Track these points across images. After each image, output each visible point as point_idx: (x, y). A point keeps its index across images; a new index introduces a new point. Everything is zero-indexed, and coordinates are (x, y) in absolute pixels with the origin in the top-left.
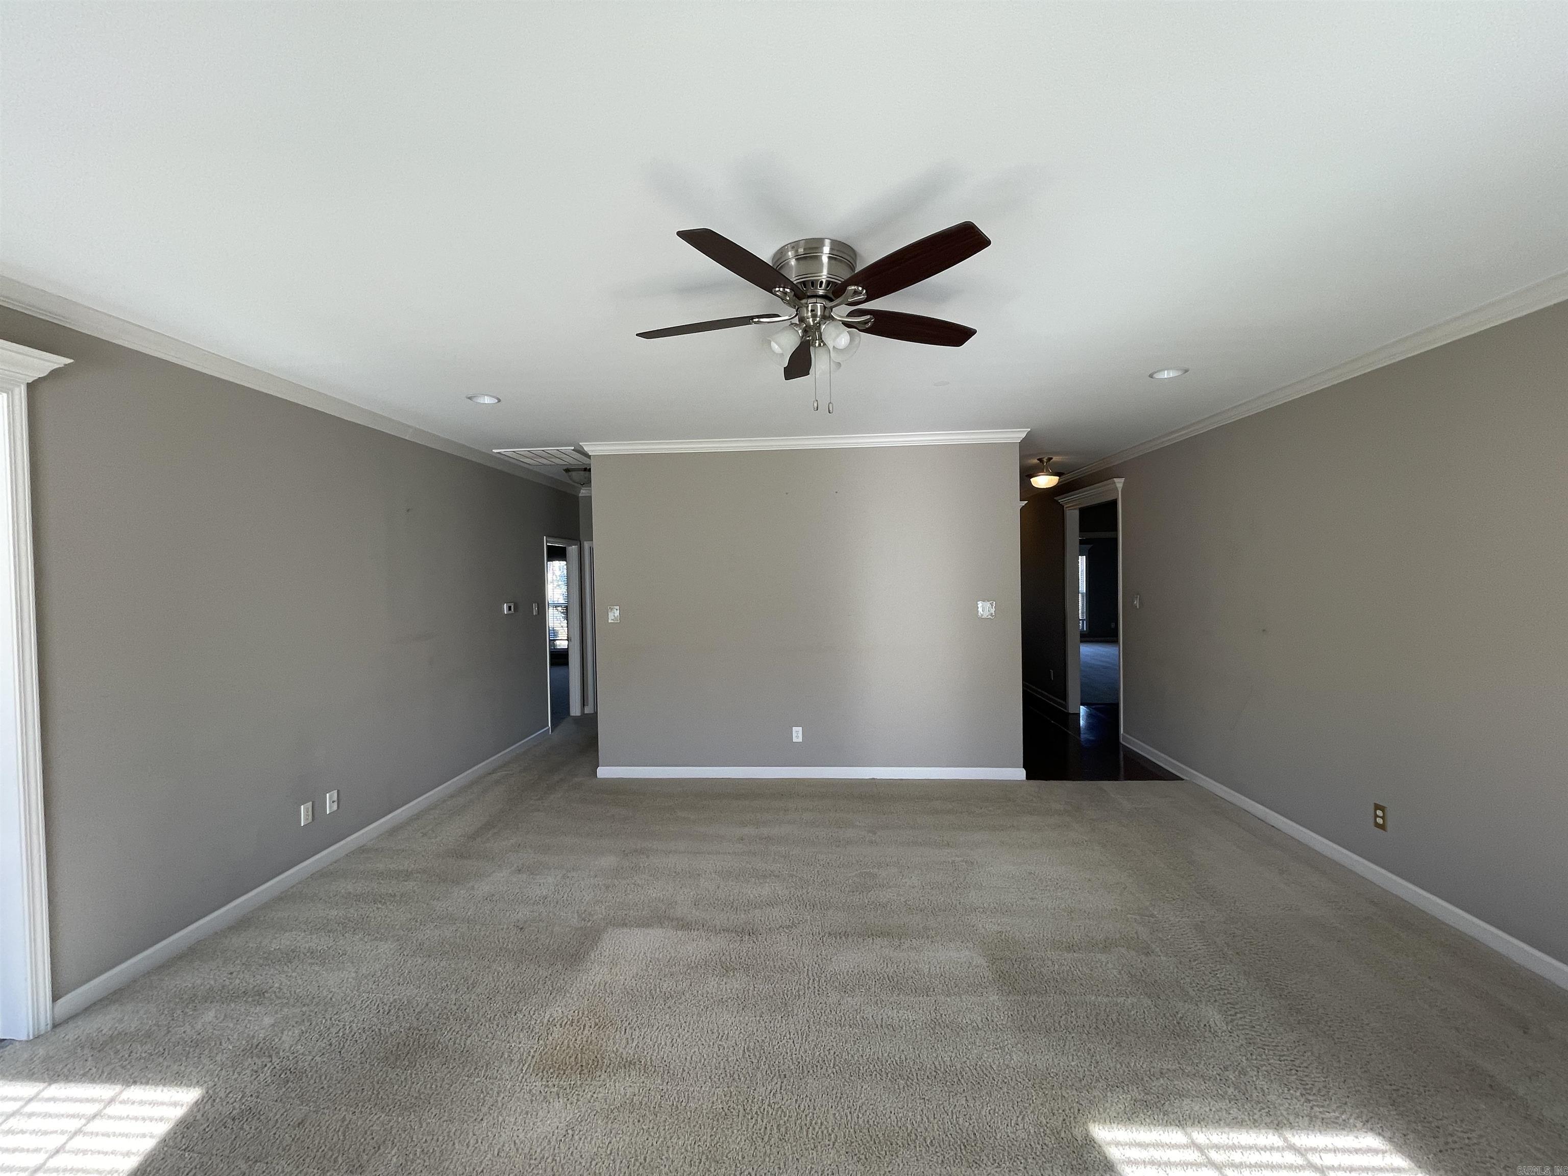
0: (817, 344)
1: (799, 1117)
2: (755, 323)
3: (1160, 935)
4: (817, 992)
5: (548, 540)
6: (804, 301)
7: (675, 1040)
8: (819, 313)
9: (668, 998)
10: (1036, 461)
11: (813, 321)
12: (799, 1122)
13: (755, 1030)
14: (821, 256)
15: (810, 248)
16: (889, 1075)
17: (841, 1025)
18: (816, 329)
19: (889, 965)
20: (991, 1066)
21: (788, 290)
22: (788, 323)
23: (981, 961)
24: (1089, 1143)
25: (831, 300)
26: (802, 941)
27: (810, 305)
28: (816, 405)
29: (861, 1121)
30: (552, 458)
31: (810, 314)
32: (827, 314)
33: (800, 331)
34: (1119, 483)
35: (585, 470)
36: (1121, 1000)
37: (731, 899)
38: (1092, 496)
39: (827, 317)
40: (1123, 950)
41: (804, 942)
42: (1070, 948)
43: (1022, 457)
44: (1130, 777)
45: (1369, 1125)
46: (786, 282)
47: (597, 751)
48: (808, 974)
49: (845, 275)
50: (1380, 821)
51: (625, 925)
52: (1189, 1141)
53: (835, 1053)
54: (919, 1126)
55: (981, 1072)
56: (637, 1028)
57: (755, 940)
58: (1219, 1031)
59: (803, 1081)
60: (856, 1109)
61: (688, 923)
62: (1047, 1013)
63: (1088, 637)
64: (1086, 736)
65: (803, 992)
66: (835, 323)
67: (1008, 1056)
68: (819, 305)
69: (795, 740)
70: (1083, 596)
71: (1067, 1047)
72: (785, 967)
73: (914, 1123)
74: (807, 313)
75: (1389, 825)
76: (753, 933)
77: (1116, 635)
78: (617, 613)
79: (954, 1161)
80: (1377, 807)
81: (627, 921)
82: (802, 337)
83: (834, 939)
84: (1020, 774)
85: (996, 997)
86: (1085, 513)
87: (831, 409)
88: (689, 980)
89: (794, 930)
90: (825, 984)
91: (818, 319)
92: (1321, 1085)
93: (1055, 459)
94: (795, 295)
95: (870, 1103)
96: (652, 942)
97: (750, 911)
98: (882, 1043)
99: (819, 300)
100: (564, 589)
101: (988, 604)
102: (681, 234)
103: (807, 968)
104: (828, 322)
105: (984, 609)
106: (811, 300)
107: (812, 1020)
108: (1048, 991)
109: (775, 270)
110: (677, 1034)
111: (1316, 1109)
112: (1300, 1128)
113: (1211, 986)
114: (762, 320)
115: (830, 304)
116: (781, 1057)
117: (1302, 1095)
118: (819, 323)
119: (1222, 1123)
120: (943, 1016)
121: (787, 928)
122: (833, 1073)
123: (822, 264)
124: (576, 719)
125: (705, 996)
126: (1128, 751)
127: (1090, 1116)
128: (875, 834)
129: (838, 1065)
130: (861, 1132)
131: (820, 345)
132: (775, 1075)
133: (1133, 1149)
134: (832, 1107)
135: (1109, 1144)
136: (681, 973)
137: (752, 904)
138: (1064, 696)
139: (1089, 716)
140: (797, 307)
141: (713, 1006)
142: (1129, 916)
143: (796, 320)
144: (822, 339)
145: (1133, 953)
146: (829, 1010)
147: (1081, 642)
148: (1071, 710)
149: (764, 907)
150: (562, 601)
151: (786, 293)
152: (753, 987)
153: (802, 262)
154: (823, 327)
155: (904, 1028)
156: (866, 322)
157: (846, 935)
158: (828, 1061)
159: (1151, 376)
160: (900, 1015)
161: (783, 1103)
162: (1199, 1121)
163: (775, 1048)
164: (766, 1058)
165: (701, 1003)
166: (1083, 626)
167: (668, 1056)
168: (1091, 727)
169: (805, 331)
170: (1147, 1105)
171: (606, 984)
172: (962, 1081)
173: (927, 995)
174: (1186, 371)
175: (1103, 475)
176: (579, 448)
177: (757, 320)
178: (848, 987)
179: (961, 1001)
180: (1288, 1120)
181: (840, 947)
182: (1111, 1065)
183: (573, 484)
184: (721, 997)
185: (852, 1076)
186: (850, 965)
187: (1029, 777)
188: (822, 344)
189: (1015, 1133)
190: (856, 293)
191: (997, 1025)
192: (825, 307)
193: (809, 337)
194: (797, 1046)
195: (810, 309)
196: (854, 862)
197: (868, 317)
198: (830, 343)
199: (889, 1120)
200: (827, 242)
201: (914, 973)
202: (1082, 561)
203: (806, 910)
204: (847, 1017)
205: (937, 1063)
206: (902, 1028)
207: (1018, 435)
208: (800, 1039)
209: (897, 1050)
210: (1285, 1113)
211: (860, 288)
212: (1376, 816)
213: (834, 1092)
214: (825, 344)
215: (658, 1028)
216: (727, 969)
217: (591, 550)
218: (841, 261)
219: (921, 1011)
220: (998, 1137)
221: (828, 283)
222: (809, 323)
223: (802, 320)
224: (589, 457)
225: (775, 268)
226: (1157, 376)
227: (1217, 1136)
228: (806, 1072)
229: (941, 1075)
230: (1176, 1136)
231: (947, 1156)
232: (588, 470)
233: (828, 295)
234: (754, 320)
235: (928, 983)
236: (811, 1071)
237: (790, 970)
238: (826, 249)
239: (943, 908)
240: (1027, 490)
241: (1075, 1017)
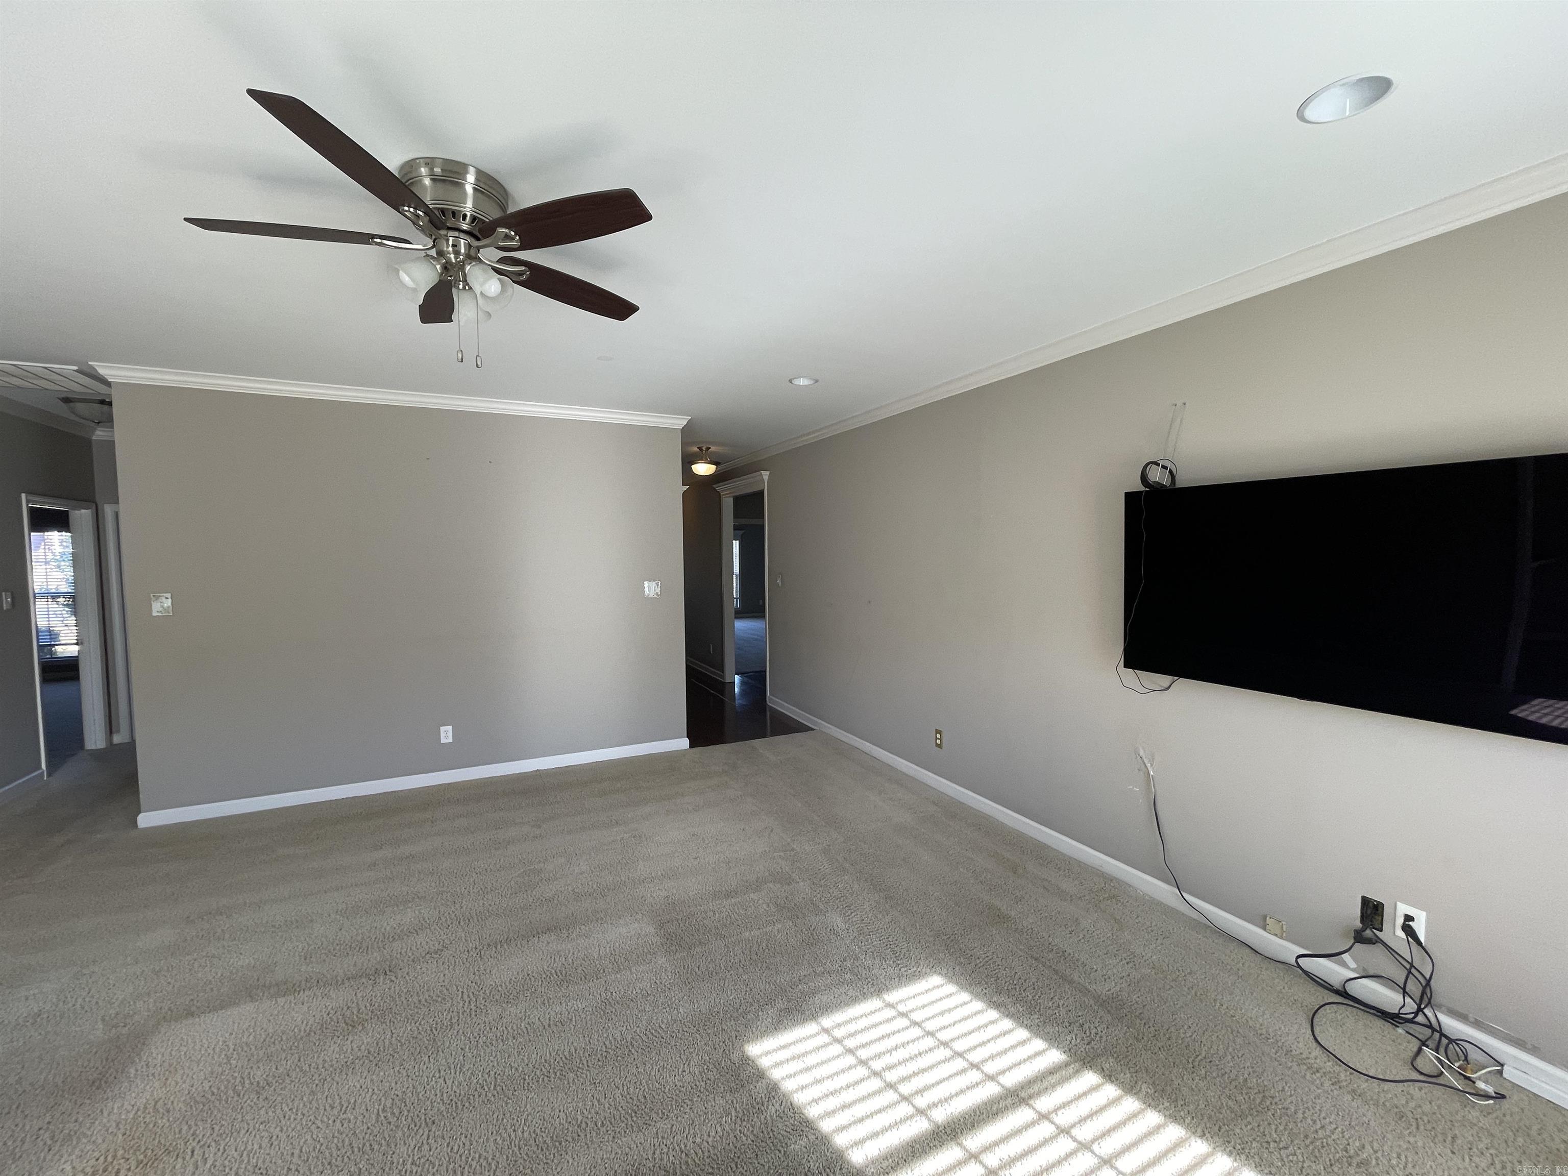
0: (461, 287)
1: (451, 1160)
2: (377, 244)
3: (799, 865)
4: (474, 1013)
5: (31, 498)
6: (443, 232)
7: (275, 1137)
8: (463, 251)
9: (264, 1088)
10: (695, 449)
11: (456, 258)
12: (451, 1166)
13: (393, 1085)
14: (464, 184)
15: (451, 171)
16: (558, 1074)
17: (502, 1040)
18: (459, 269)
19: (557, 959)
20: (660, 1026)
21: (421, 213)
22: (423, 253)
23: (651, 929)
24: (746, 1061)
25: (478, 239)
26: (455, 962)
27: (451, 239)
28: (460, 356)
29: (526, 1135)
30: (35, 379)
31: (451, 249)
32: (473, 253)
33: (438, 267)
34: (766, 475)
35: (102, 402)
36: (769, 928)
37: (359, 938)
38: (743, 485)
39: (472, 257)
40: (771, 885)
41: (457, 963)
42: (728, 895)
43: (684, 444)
44: (775, 733)
45: (934, 970)
46: (419, 203)
47: (137, 792)
48: (462, 997)
49: (495, 214)
50: (939, 742)
51: (190, 1014)
52: (820, 1028)
53: (495, 1073)
54: (590, 1112)
55: (650, 1036)
56: (213, 1144)
57: (393, 978)
58: (840, 931)
59: (457, 1119)
60: (520, 1125)
61: (294, 985)
62: (709, 960)
63: (740, 614)
64: (740, 701)
65: (457, 1018)
66: (482, 266)
67: (676, 1011)
68: (462, 241)
69: (443, 741)
70: (736, 577)
71: (726, 985)
72: (434, 998)
73: (585, 1111)
74: (448, 247)
75: (944, 745)
76: (390, 971)
77: (764, 611)
78: (168, 603)
79: (625, 1132)
80: (938, 732)
81: (193, 1009)
82: (441, 274)
83: (494, 949)
84: (684, 743)
85: (664, 960)
86: (738, 500)
87: (479, 363)
88: (297, 1055)
89: (446, 953)
90: (483, 1002)
91: (461, 257)
92: (905, 950)
93: (713, 449)
94: (431, 221)
95: (537, 1110)
96: (236, 1025)
97: (386, 947)
98: (549, 1044)
99: (462, 235)
100: (69, 573)
101: (653, 584)
102: (254, 94)
103: (461, 990)
104: (474, 263)
105: (650, 589)
106: (451, 233)
107: (468, 1047)
108: (710, 939)
109: (404, 184)
110: (278, 1129)
111: (903, 970)
112: (894, 988)
113: (835, 896)
114: (385, 242)
115: (475, 243)
116: (428, 1103)
117: (893, 962)
118: (463, 261)
119: (842, 1004)
120: (614, 994)
121: (436, 953)
122: (494, 1096)
123: (465, 193)
124: (97, 755)
125: (321, 1066)
126: (774, 712)
127: (745, 1038)
128: (540, 827)
129: (499, 1085)
130: (526, 1145)
131: (464, 288)
132: (420, 1126)
133: (779, 1052)
134: (492, 1133)
135: (760, 1056)
136: (284, 1051)
137: (388, 938)
138: (722, 668)
139: (743, 683)
140: (434, 237)
141: (333, 1075)
142: (775, 854)
143: (433, 252)
144: (466, 281)
145: (779, 886)
146: (488, 1029)
147: (736, 618)
148: (727, 680)
149: (405, 937)
150: (65, 588)
151: (418, 216)
152: (390, 1033)
153: (439, 185)
154: (468, 268)
155: (574, 1019)
156: (520, 274)
157: (508, 941)
158: (487, 1085)
159: (790, 381)
160: (569, 1008)
161: (431, 1153)
162: (827, 1009)
163: (420, 1095)
164: (408, 1111)
165: (316, 1076)
166: (737, 604)
167: (264, 1162)
168: (743, 692)
169: (445, 268)
170: (788, 1011)
171: (156, 1102)
172: (633, 1051)
173: (597, 979)
174: (817, 381)
175: (753, 468)
176: (85, 368)
177: (378, 240)
178: (511, 997)
179: (631, 974)
180: (885, 985)
181: (501, 956)
182: (762, 988)
183: (82, 421)
184: (345, 1060)
185: (515, 1091)
186: (513, 973)
187: (692, 745)
188: (467, 288)
189: (681, 1080)
190: (507, 237)
191: (665, 986)
192: (470, 246)
193: (451, 276)
194: (449, 1083)
195: (451, 243)
196: (517, 861)
197: (523, 268)
198: (477, 288)
199: (558, 1120)
200: (472, 170)
201: (584, 960)
202: (736, 544)
203: (460, 927)
204: (509, 1029)
205: (607, 1043)
206: (571, 1020)
207: (680, 422)
208: (453, 1073)
209: (566, 1045)
210: (883, 980)
211: (513, 233)
212: (937, 738)
213: (495, 1116)
214: (470, 288)
215: (248, 1131)
216: (353, 1025)
217: (117, 515)
218: (489, 197)
219: (591, 997)
220: (667, 1090)
221: (474, 219)
222: (450, 259)
223: (441, 254)
224: (108, 384)
225: (404, 181)
226: (796, 382)
227: (838, 1017)
228: (460, 1107)
229: (612, 1053)
230: (811, 1028)
231: (618, 1130)
232: (106, 403)
233: (474, 232)
234: (375, 240)
235: (598, 966)
236: (467, 1104)
237: (440, 999)
238: (471, 178)
239: (612, 887)
240: (688, 476)
241: (733, 956)
